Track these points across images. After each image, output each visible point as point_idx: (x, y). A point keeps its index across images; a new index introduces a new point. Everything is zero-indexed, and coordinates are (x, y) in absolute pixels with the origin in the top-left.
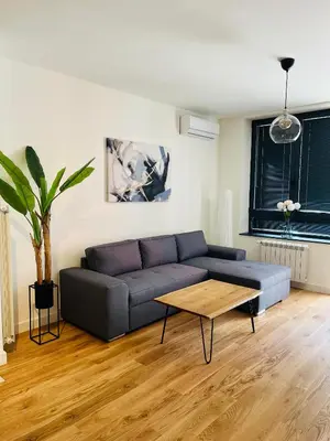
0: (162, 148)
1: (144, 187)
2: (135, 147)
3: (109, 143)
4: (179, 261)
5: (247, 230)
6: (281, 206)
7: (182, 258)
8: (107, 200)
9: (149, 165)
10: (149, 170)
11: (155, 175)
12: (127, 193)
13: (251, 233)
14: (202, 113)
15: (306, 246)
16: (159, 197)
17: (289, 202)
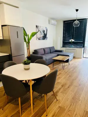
0: (46, 27)
1: (43, 37)
2: (41, 27)
3: (37, 26)
4: (51, 53)
5: (62, 46)
6: (70, 41)
7: (51, 52)
8: (36, 39)
9: (44, 31)
10: (44, 33)
11: (45, 34)
12: (40, 38)
13: (63, 47)
14: (53, 19)
15: (76, 49)
16: (45, 39)
17: (72, 40)
